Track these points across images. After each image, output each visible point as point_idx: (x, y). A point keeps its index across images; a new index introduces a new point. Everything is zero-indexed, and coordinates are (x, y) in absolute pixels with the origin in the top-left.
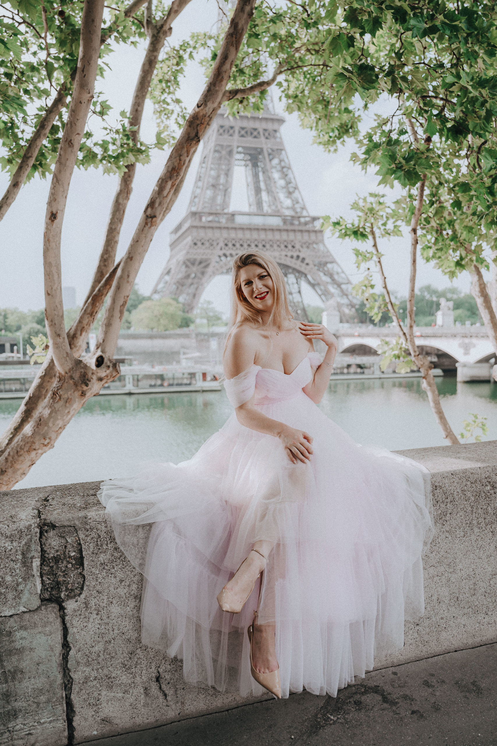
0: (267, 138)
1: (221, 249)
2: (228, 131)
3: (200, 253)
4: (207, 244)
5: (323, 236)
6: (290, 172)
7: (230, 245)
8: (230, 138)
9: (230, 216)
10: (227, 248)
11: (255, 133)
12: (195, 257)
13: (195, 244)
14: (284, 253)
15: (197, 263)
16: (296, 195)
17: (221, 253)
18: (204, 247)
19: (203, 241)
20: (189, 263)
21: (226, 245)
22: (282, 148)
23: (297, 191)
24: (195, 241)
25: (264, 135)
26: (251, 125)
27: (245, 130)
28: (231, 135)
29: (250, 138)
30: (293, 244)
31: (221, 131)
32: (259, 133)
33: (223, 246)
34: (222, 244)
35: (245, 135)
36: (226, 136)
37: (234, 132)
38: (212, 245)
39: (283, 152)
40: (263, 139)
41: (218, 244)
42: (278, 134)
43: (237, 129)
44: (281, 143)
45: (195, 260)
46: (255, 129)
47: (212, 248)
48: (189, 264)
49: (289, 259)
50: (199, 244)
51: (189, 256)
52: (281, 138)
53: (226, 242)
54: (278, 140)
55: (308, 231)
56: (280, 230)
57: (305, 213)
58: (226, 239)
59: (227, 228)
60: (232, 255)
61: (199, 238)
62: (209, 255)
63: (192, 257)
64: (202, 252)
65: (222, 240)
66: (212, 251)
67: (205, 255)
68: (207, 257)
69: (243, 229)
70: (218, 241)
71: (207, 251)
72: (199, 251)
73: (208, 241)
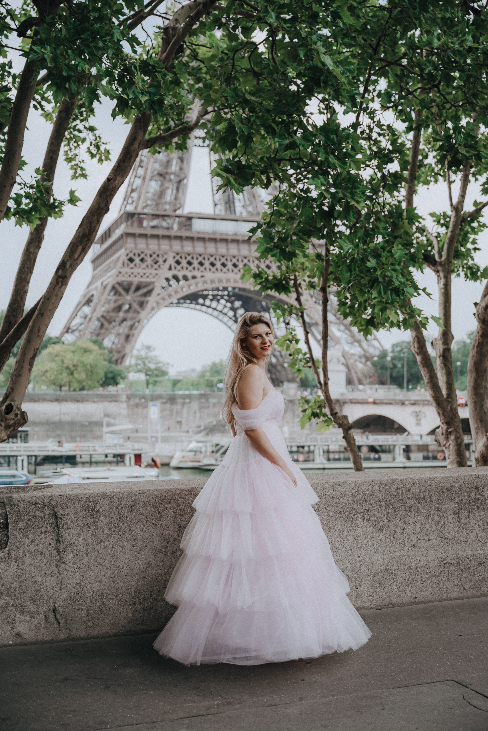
1: (170, 269)
3: (137, 274)
4: (149, 261)
7: (184, 263)
9: (183, 219)
10: (179, 267)
12: (130, 279)
13: (131, 260)
15: (133, 288)
17: (169, 275)
18: (144, 265)
19: (142, 256)
20: (121, 288)
21: (178, 263)
24: (131, 255)
33: (174, 265)
34: (171, 261)
38: (156, 262)
41: (165, 261)
45: (130, 284)
47: (156, 266)
48: (120, 290)
50: (137, 260)
51: (120, 279)
53: (178, 257)
58: (178, 254)
59: (180, 238)
60: (185, 278)
61: (137, 252)
62: (151, 277)
63: (126, 279)
64: (142, 272)
65: (171, 255)
66: (156, 272)
67: (145, 276)
68: (148, 280)
69: (202, 239)
70: (166, 257)
71: (148, 271)
72: (136, 271)
73: (151, 256)
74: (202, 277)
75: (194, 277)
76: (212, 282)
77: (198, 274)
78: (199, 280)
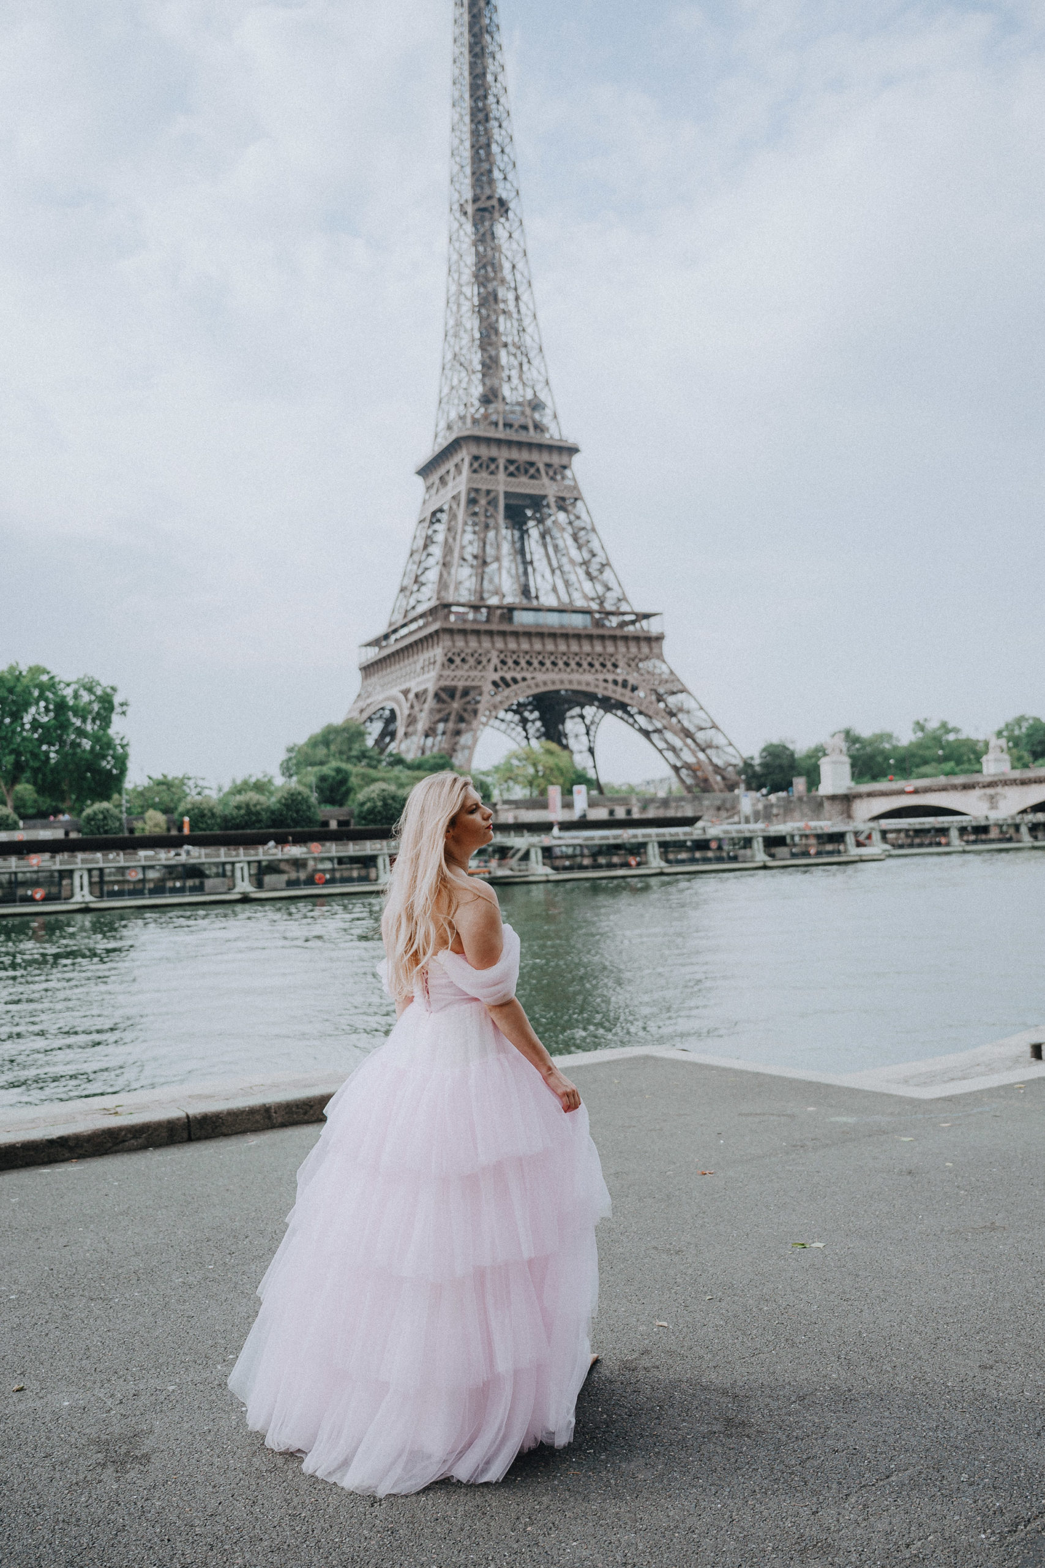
0: (553, 479)
1: (496, 670)
2: (488, 467)
3: (460, 677)
4: (471, 661)
5: (661, 648)
6: (593, 537)
7: (510, 662)
8: (490, 477)
9: (505, 611)
10: (505, 668)
11: (532, 471)
12: (453, 683)
13: (451, 661)
14: (601, 677)
15: (458, 694)
16: (607, 575)
17: (496, 677)
18: (466, 667)
19: (463, 655)
20: (445, 694)
21: (503, 662)
22: (576, 496)
23: (607, 570)
24: (450, 655)
25: (547, 473)
26: (524, 456)
27: (516, 465)
28: (492, 473)
29: (524, 479)
30: (613, 660)
31: (476, 465)
32: (538, 470)
33: (499, 666)
34: (495, 661)
35: (516, 473)
36: (484, 474)
37: (497, 467)
38: (479, 663)
39: (579, 503)
40: (545, 480)
41: (489, 661)
42: (568, 473)
43: (502, 463)
44: (575, 487)
45: (455, 689)
46: (532, 464)
47: (480, 667)
48: (444, 696)
49: (610, 686)
50: (458, 660)
51: (443, 683)
52: (574, 479)
53: (502, 656)
54: (568, 482)
55: (637, 639)
56: (590, 637)
57: (624, 607)
58: (501, 652)
59: (503, 634)
60: (515, 681)
61: (456, 650)
62: (476, 680)
63: (448, 683)
64: (466, 674)
65: (494, 655)
66: (482, 674)
67: (470, 680)
68: (474, 684)
69: (528, 635)
70: (489, 656)
71: (473, 673)
72: (459, 673)
73: (472, 655)
74: (533, 678)
75: (524, 679)
76: (545, 683)
77: (528, 675)
78: (530, 682)
